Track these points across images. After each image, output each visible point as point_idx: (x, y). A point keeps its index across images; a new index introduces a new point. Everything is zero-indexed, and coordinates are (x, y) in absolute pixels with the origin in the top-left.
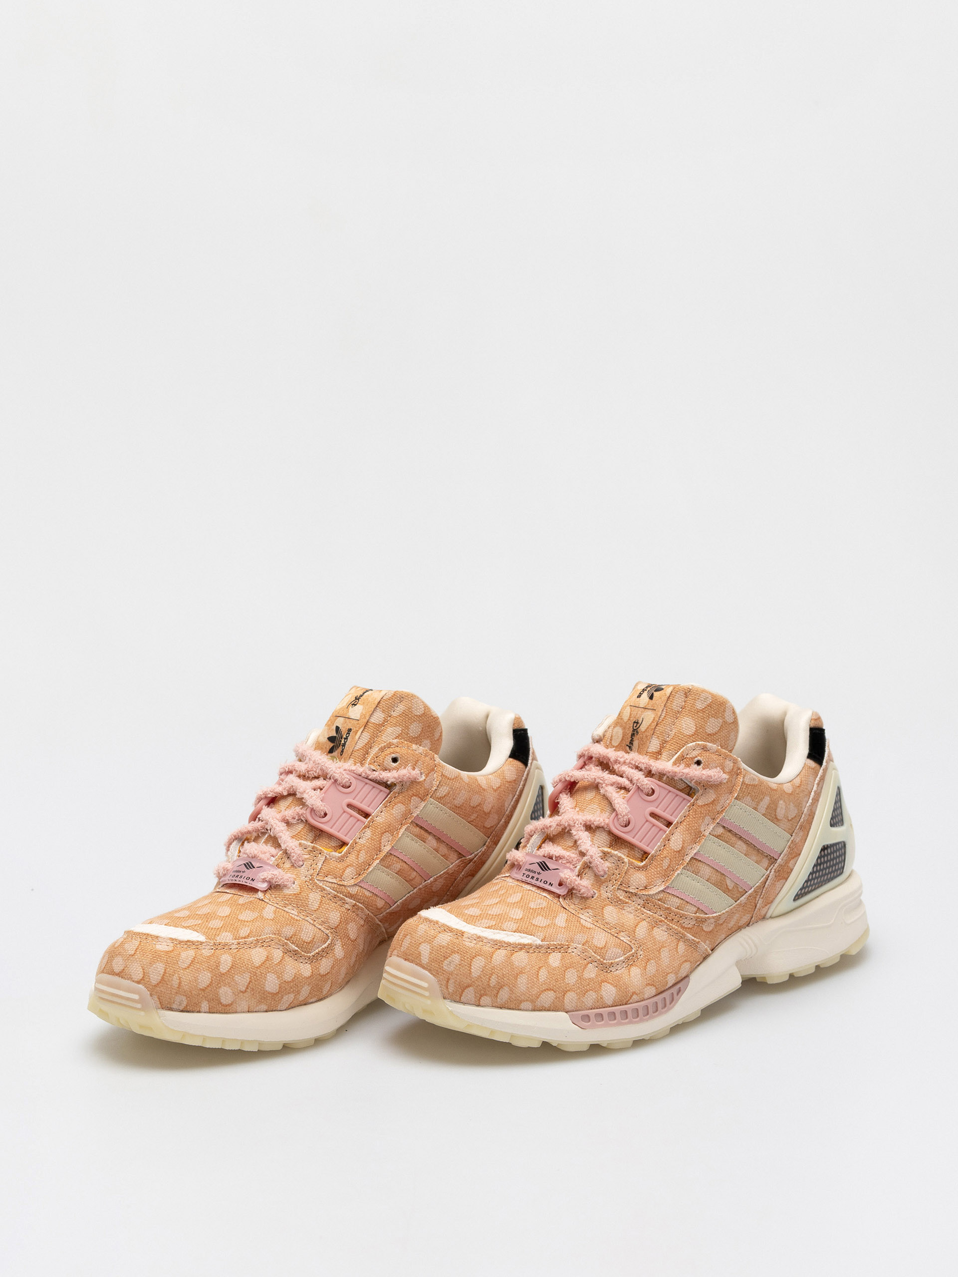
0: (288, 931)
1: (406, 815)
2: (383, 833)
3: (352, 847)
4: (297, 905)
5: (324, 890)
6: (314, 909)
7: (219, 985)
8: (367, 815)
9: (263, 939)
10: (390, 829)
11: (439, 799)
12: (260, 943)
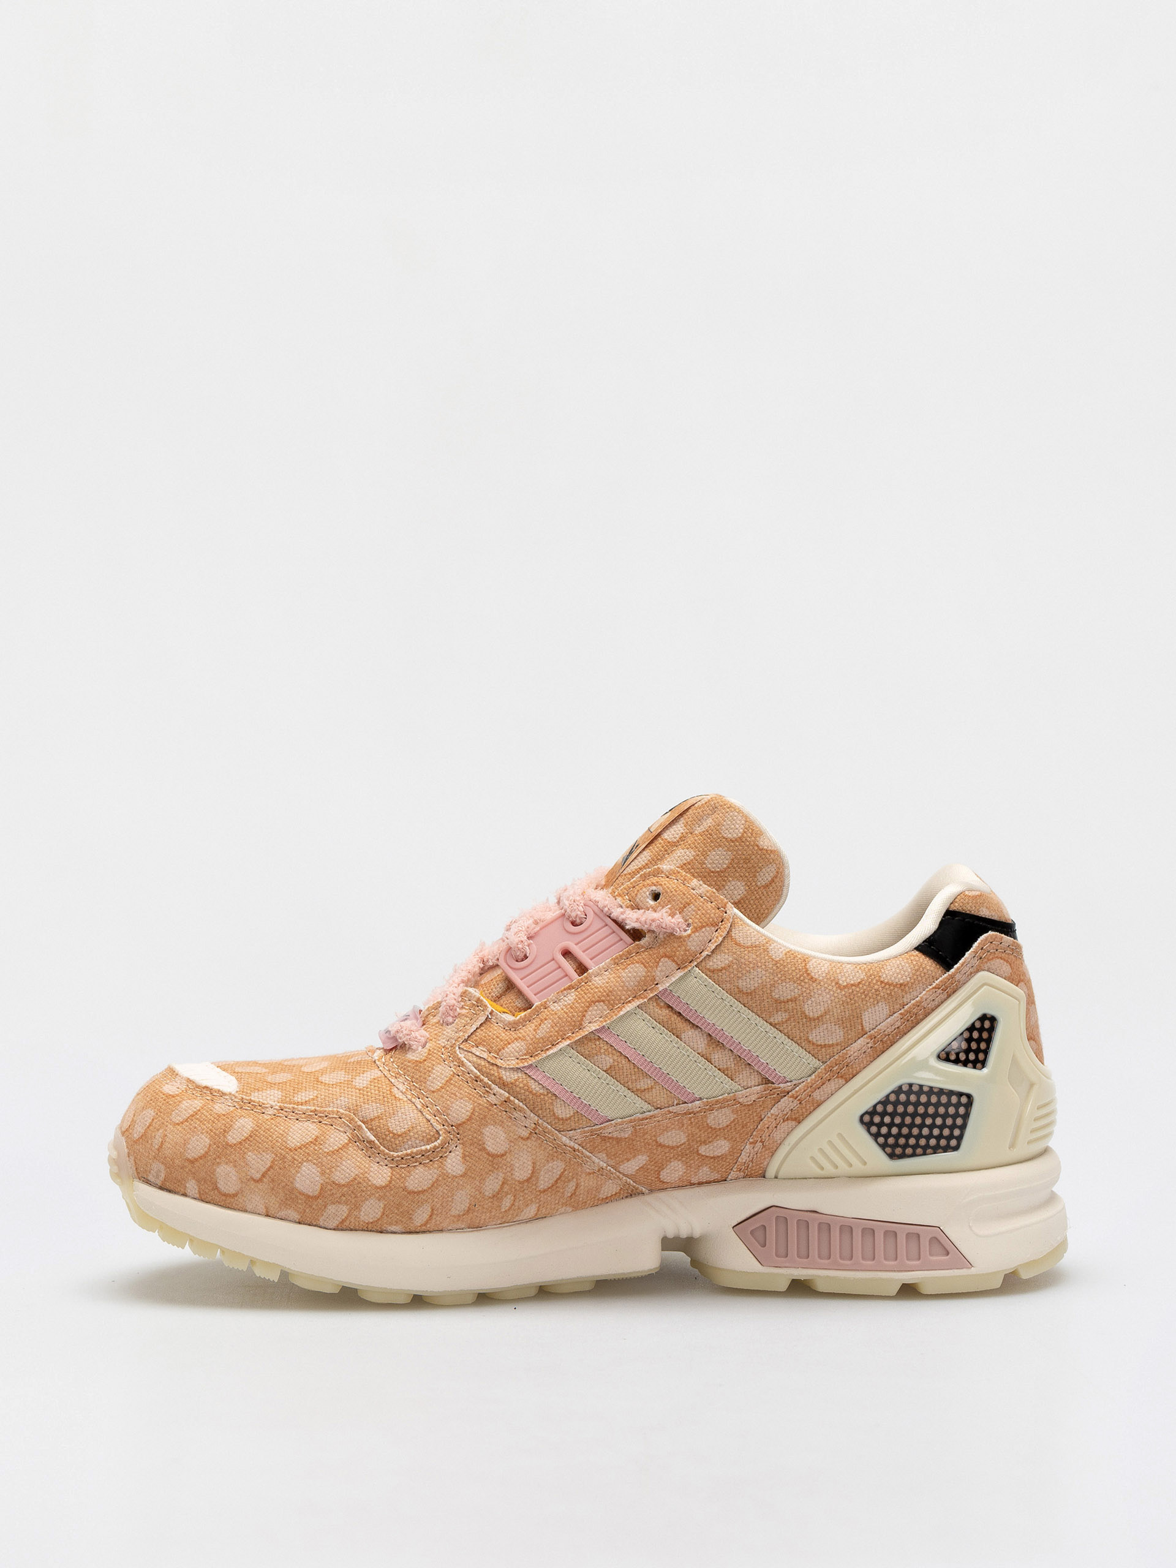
0: (372, 1110)
1: (647, 984)
2: (594, 1002)
3: (538, 1012)
4: (413, 1077)
5: (463, 1065)
6: (432, 1089)
7: (218, 1160)
8: (582, 969)
9: (325, 1111)
10: (610, 1000)
11: (712, 973)
12: (318, 1116)
